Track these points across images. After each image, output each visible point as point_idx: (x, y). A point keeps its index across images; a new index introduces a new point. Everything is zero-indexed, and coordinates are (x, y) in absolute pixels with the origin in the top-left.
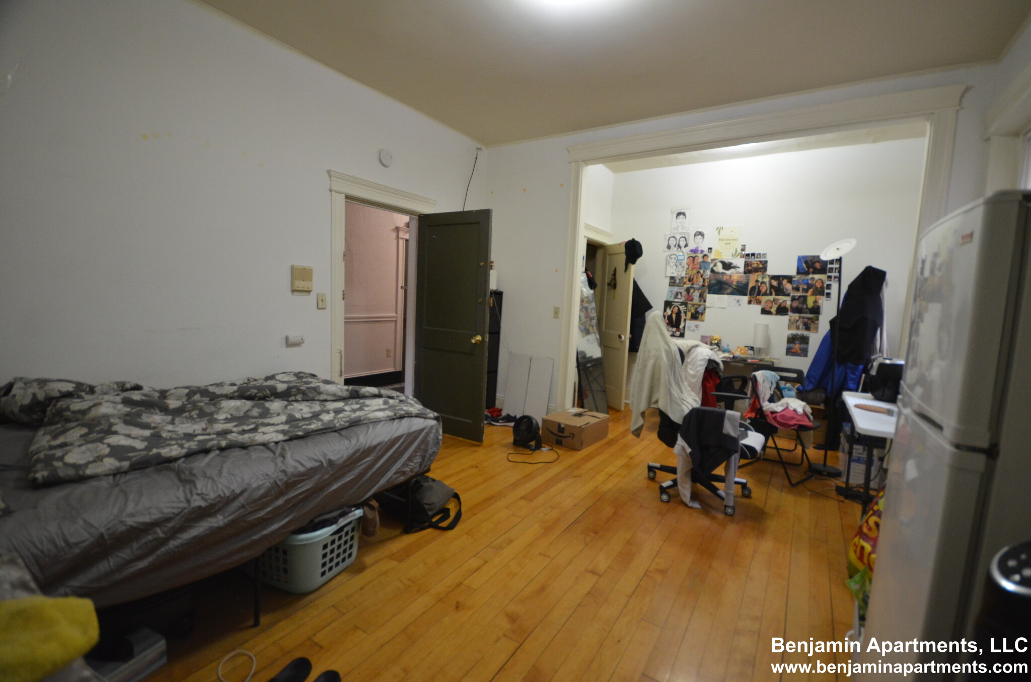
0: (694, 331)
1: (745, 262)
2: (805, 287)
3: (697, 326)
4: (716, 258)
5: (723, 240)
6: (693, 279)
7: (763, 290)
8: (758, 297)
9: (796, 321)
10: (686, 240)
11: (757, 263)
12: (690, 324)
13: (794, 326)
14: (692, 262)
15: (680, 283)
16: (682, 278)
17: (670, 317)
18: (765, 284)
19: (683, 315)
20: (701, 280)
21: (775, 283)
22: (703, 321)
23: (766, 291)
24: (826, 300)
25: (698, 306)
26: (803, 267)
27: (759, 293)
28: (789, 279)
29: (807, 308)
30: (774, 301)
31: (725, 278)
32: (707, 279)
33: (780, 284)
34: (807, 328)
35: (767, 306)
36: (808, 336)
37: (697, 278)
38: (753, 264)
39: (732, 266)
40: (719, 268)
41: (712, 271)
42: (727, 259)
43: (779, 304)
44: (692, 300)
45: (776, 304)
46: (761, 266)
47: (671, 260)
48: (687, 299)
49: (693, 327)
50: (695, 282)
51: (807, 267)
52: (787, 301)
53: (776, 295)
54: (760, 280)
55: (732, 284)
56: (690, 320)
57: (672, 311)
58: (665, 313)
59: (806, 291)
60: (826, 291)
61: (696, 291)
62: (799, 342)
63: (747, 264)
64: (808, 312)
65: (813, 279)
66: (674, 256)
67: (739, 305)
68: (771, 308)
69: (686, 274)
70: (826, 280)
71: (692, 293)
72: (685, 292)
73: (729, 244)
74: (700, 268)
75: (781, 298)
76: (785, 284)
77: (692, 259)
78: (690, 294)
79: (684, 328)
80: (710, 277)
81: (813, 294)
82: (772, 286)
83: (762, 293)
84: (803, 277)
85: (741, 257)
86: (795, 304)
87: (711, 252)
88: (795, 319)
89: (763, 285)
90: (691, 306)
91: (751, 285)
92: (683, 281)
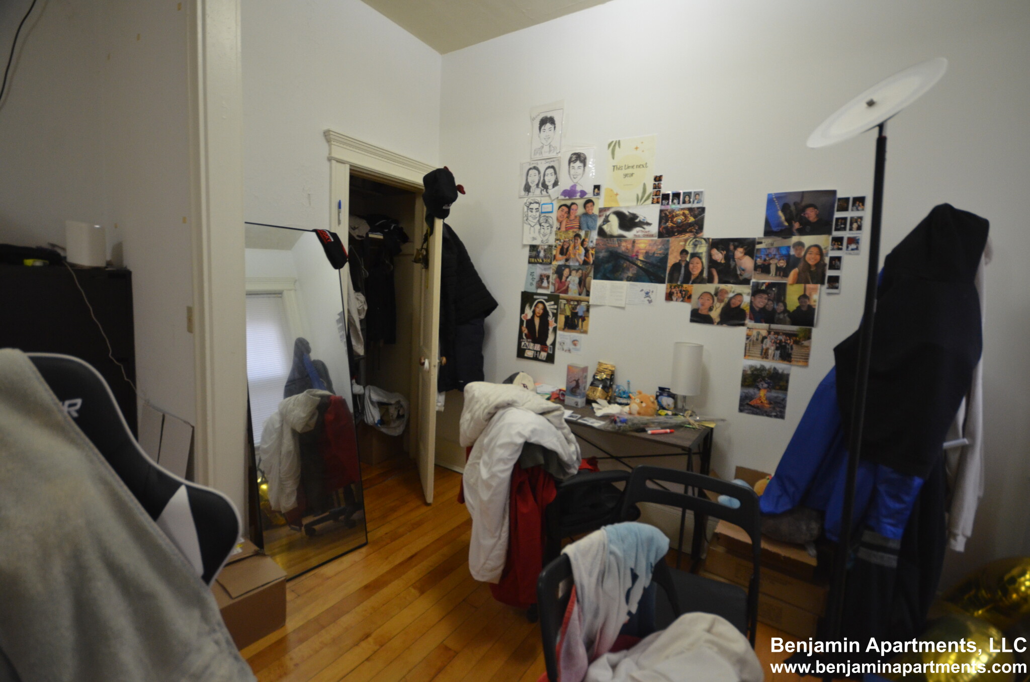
0: (569, 351)
1: (661, 211)
2: (782, 264)
3: (575, 343)
4: (607, 206)
5: (620, 168)
6: (567, 249)
7: (696, 272)
8: (685, 285)
9: (760, 338)
10: (555, 173)
11: (684, 214)
12: (564, 337)
13: (757, 350)
14: (566, 215)
15: (545, 257)
16: (550, 246)
17: (531, 322)
18: (700, 258)
19: (551, 319)
20: (582, 251)
21: (718, 256)
22: (585, 332)
23: (702, 272)
24: (829, 294)
25: (576, 303)
26: (780, 217)
27: (687, 279)
28: (749, 246)
29: (785, 311)
30: (716, 294)
31: (624, 247)
32: (593, 248)
33: (729, 257)
34: (786, 356)
35: (703, 305)
36: (785, 372)
37: (575, 247)
38: (677, 215)
39: (637, 220)
40: (613, 226)
41: (601, 233)
42: (628, 206)
43: (726, 300)
44: (566, 291)
45: (720, 301)
46: (691, 219)
47: (530, 213)
48: (558, 289)
49: (568, 345)
50: (572, 256)
51: (787, 220)
52: (744, 295)
53: (721, 282)
54: (690, 249)
55: (637, 259)
56: (564, 329)
57: (534, 312)
58: (523, 315)
59: (783, 272)
60: (830, 273)
61: (574, 273)
62: (765, 385)
63: (664, 217)
64: (788, 319)
65: (800, 245)
66: (535, 206)
67: (650, 302)
68: (711, 309)
69: (557, 240)
70: (830, 247)
71: (567, 277)
72: (555, 276)
73: (632, 175)
74: (580, 228)
75: (732, 289)
76: (740, 259)
77: (566, 209)
78: (564, 279)
79: (554, 344)
80: (597, 244)
81: (799, 280)
82: (712, 263)
83: (693, 278)
84: (779, 242)
85: (653, 203)
86: (761, 302)
87: (598, 194)
88: (758, 334)
89: (696, 260)
90: (564, 302)
91: (672, 259)
92: (551, 254)
